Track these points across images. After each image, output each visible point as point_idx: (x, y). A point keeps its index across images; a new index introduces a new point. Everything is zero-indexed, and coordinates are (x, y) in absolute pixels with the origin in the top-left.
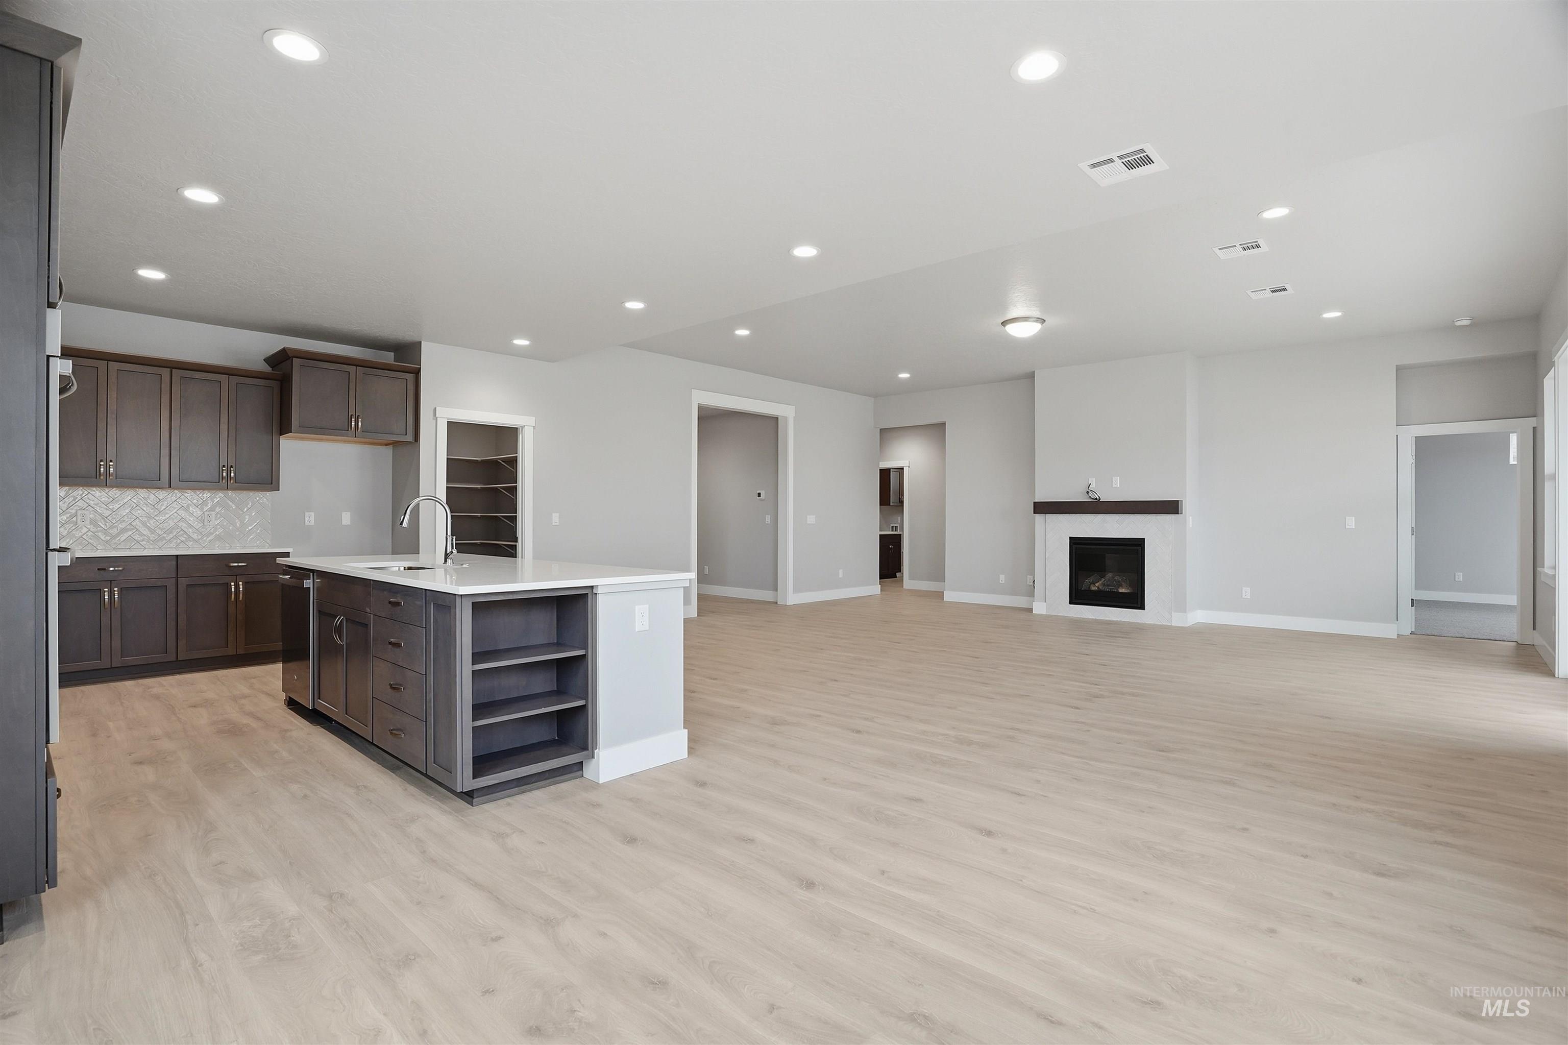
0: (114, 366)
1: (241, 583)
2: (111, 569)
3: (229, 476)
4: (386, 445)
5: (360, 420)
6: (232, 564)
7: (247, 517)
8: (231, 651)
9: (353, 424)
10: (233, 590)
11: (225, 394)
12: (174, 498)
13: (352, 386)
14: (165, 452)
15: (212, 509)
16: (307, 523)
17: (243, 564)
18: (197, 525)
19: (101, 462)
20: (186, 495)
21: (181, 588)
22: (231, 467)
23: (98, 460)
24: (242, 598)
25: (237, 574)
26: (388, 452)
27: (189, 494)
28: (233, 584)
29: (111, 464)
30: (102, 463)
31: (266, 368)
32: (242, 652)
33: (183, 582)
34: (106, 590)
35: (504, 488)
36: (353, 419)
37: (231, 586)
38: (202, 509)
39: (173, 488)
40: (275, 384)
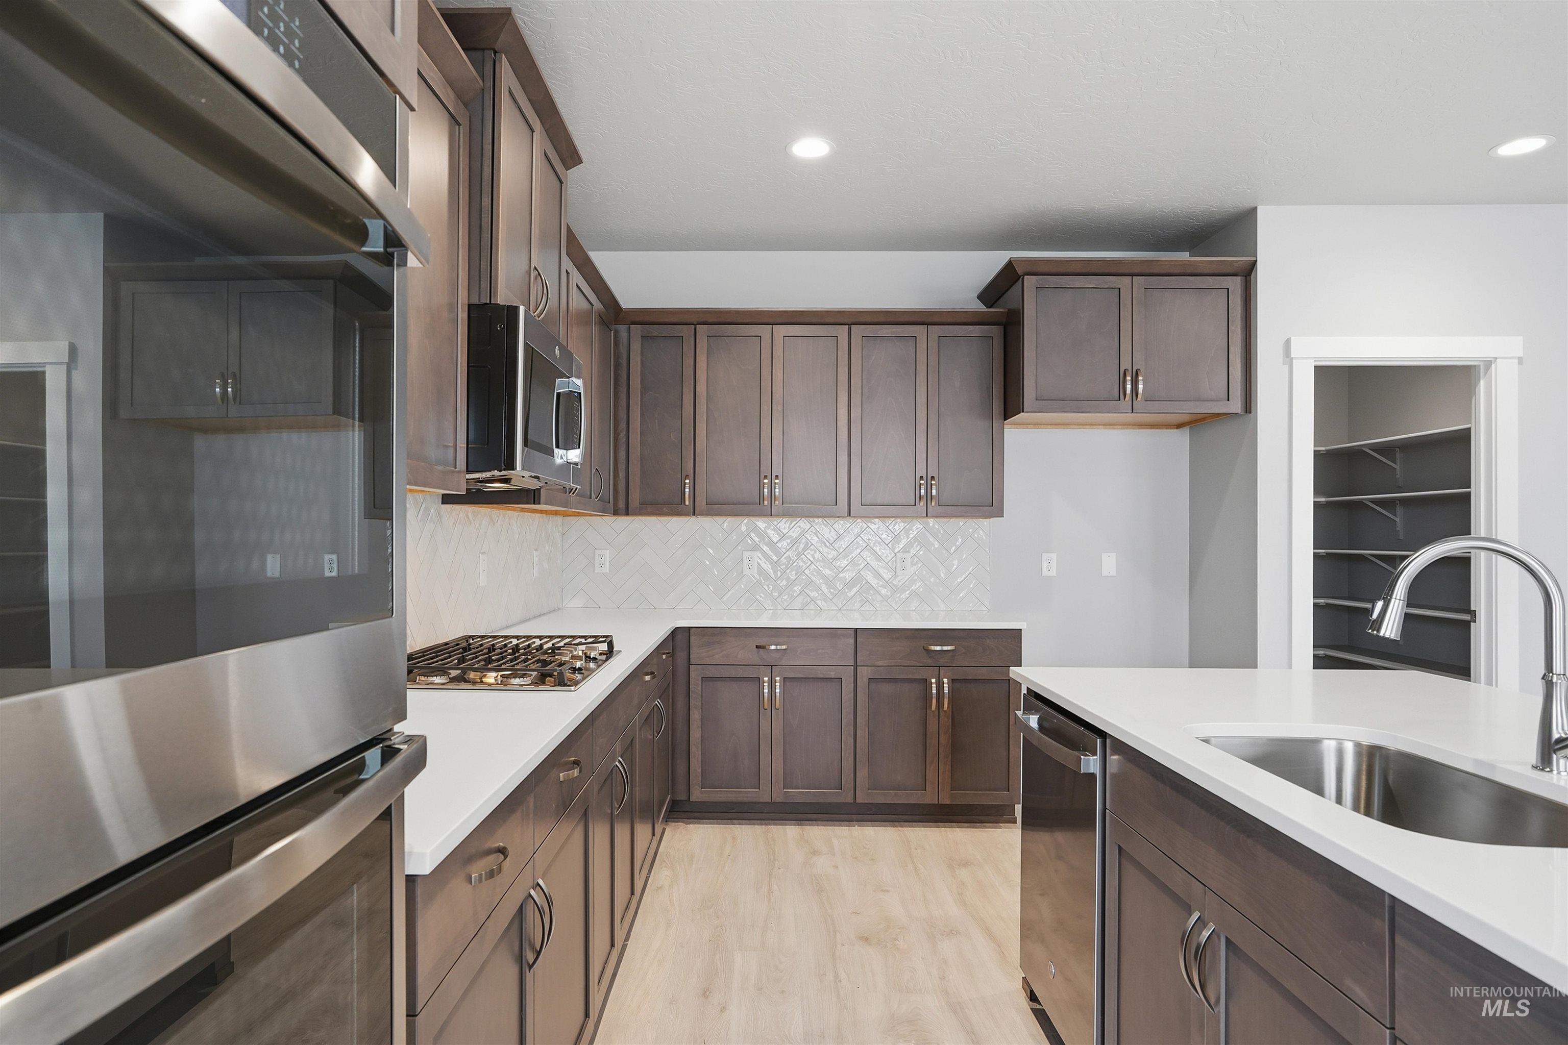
0: (781, 331)
1: (945, 680)
2: (773, 647)
3: (929, 497)
4: (1179, 426)
5: (1140, 378)
6: (933, 648)
7: (956, 562)
8: (929, 798)
9: (1129, 387)
10: (934, 691)
11: (922, 357)
12: (857, 530)
13: (1126, 314)
14: (843, 458)
15: (905, 550)
16: (1045, 572)
17: (949, 648)
18: (887, 575)
19: (764, 479)
20: (873, 526)
21: (862, 681)
22: (933, 478)
23: (762, 476)
24: (948, 707)
25: (938, 663)
26: (1182, 438)
27: (876, 525)
28: (933, 680)
29: (777, 481)
30: (766, 481)
31: (980, 307)
32: (947, 802)
33: (864, 673)
34: (766, 679)
35: (1374, 501)
36: (1129, 378)
37: (931, 683)
38: (893, 549)
39: (854, 517)
40: (995, 331)
